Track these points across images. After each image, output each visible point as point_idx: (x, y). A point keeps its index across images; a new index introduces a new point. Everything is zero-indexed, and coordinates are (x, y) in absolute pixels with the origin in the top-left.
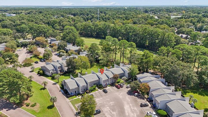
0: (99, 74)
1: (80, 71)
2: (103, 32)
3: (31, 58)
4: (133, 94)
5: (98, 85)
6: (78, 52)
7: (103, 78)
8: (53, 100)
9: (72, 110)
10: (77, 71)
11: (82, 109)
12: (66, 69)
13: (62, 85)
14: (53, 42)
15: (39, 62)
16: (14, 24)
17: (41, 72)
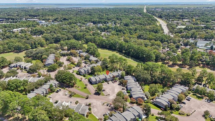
0: (106, 75)
1: (97, 73)
2: (114, 46)
3: (70, 64)
4: (121, 85)
5: (106, 80)
6: (97, 62)
7: (108, 77)
8: (86, 85)
9: (94, 89)
10: (96, 73)
11: (97, 88)
12: (90, 72)
13: (89, 80)
14: (81, 54)
15: (75, 67)
16: (53, 37)
17: (78, 73)
